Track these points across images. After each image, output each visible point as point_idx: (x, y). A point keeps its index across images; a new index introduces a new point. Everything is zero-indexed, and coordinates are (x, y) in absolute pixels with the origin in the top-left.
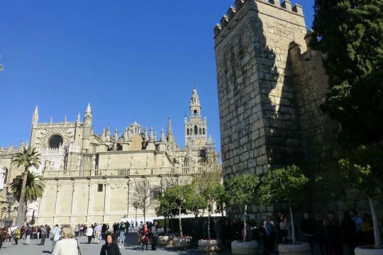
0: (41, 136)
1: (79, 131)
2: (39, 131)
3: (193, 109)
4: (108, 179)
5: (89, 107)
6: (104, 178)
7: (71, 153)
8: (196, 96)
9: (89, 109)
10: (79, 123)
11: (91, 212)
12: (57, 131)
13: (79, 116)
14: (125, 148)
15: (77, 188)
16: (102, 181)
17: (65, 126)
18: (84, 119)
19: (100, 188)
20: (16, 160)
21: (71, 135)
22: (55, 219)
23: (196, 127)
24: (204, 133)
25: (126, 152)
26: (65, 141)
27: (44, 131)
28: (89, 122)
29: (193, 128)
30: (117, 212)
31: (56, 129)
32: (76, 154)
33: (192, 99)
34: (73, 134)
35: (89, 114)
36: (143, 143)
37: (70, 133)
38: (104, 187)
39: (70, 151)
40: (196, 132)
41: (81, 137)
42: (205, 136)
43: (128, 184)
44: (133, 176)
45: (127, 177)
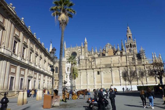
0: (68, 53)
1: (83, 50)
2: (67, 51)
3: (128, 36)
4: (102, 69)
5: (86, 39)
6: (100, 68)
7: (81, 59)
8: (129, 30)
9: (86, 40)
10: (82, 46)
11: (96, 84)
12: (74, 51)
13: (82, 43)
14: (107, 55)
15: (88, 74)
16: (99, 70)
17: (77, 48)
18: (84, 44)
19: (98, 73)
20: (67, 62)
21: (80, 52)
22: (81, 87)
23: (131, 44)
24: (135, 47)
25: (107, 57)
26: (78, 54)
27: (69, 51)
28: (86, 46)
29: (129, 45)
30: (107, 84)
31: (74, 50)
32: (83, 59)
33: (127, 31)
34: (80, 51)
35: (86, 42)
36: (114, 52)
37: (79, 51)
38: (100, 73)
39: (81, 58)
40: (131, 46)
41: (84, 52)
42: (136, 48)
43: (111, 71)
44: (113, 67)
45: (110, 68)
